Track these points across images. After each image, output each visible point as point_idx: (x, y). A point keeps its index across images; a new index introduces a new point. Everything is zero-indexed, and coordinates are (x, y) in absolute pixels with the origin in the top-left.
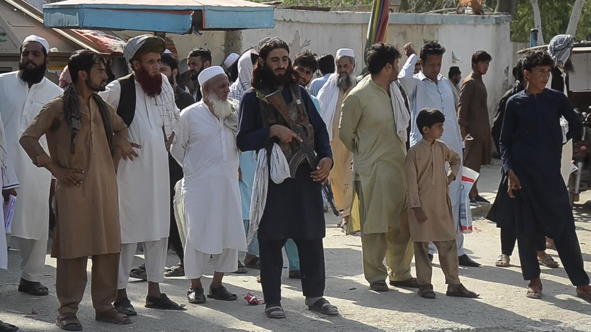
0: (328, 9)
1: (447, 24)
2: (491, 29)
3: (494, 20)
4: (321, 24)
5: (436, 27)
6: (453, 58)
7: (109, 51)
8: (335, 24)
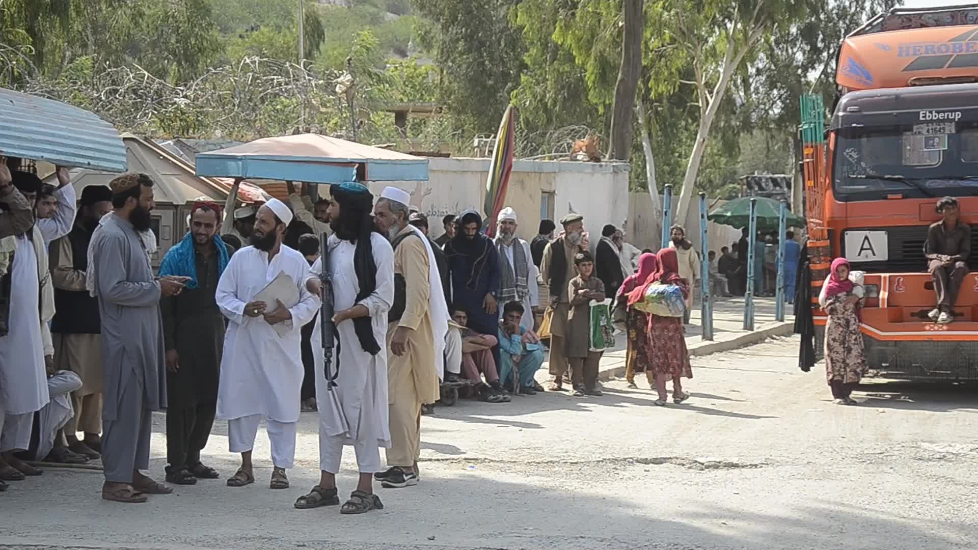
0: (448, 156)
1: (564, 171)
2: (609, 177)
3: (612, 168)
4: (442, 171)
5: (553, 175)
6: (570, 209)
7: (251, 200)
8: (455, 172)
